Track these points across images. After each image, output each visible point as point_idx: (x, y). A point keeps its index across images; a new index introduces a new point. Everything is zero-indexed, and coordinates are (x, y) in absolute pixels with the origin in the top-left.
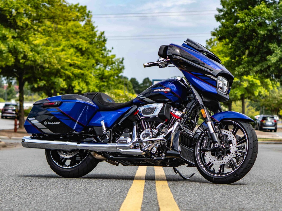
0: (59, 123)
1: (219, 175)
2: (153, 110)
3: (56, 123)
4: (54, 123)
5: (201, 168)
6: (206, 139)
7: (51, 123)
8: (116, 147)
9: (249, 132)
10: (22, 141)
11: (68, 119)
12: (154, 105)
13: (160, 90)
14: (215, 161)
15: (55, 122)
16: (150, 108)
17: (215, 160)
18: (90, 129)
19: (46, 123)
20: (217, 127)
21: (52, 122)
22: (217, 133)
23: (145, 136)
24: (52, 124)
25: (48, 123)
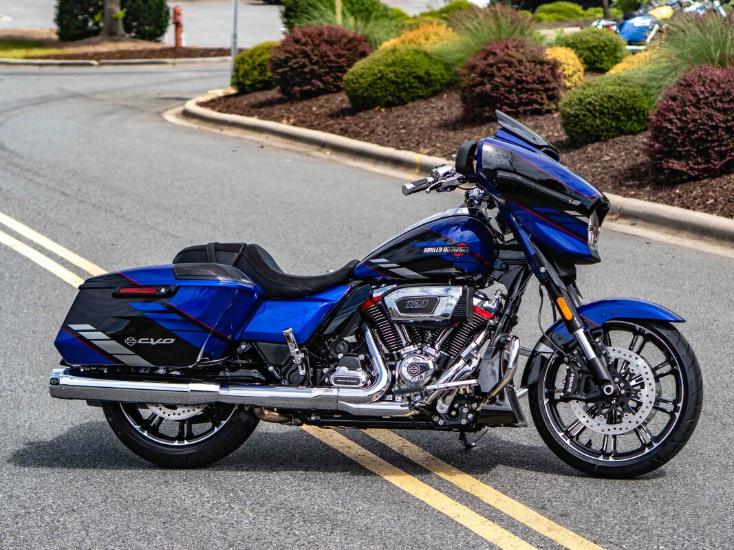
0: (173, 340)
1: (611, 459)
2: (433, 302)
3: (164, 342)
4: (158, 342)
5: (559, 440)
6: (573, 373)
7: (149, 341)
8: (338, 398)
9: (685, 354)
10: (51, 384)
11: (197, 329)
12: (435, 291)
13: (441, 249)
14: (599, 424)
15: (160, 340)
16: (423, 299)
17: (599, 422)
18: (243, 347)
19: (131, 340)
20: (599, 342)
21: (152, 340)
22: (603, 358)
23: (417, 370)
24: (152, 342)
25: (140, 342)
